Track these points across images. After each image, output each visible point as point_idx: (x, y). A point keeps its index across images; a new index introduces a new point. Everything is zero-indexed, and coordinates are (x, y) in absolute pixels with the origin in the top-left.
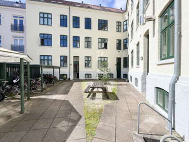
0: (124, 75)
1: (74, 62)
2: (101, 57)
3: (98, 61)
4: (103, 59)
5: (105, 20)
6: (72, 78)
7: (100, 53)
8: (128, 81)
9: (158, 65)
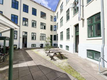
0: (54, 44)
1: (23, 36)
2: (42, 34)
3: (40, 36)
4: (43, 35)
5: (44, 13)
6: (21, 47)
7: (41, 31)
8: (58, 48)
9: (87, 40)
